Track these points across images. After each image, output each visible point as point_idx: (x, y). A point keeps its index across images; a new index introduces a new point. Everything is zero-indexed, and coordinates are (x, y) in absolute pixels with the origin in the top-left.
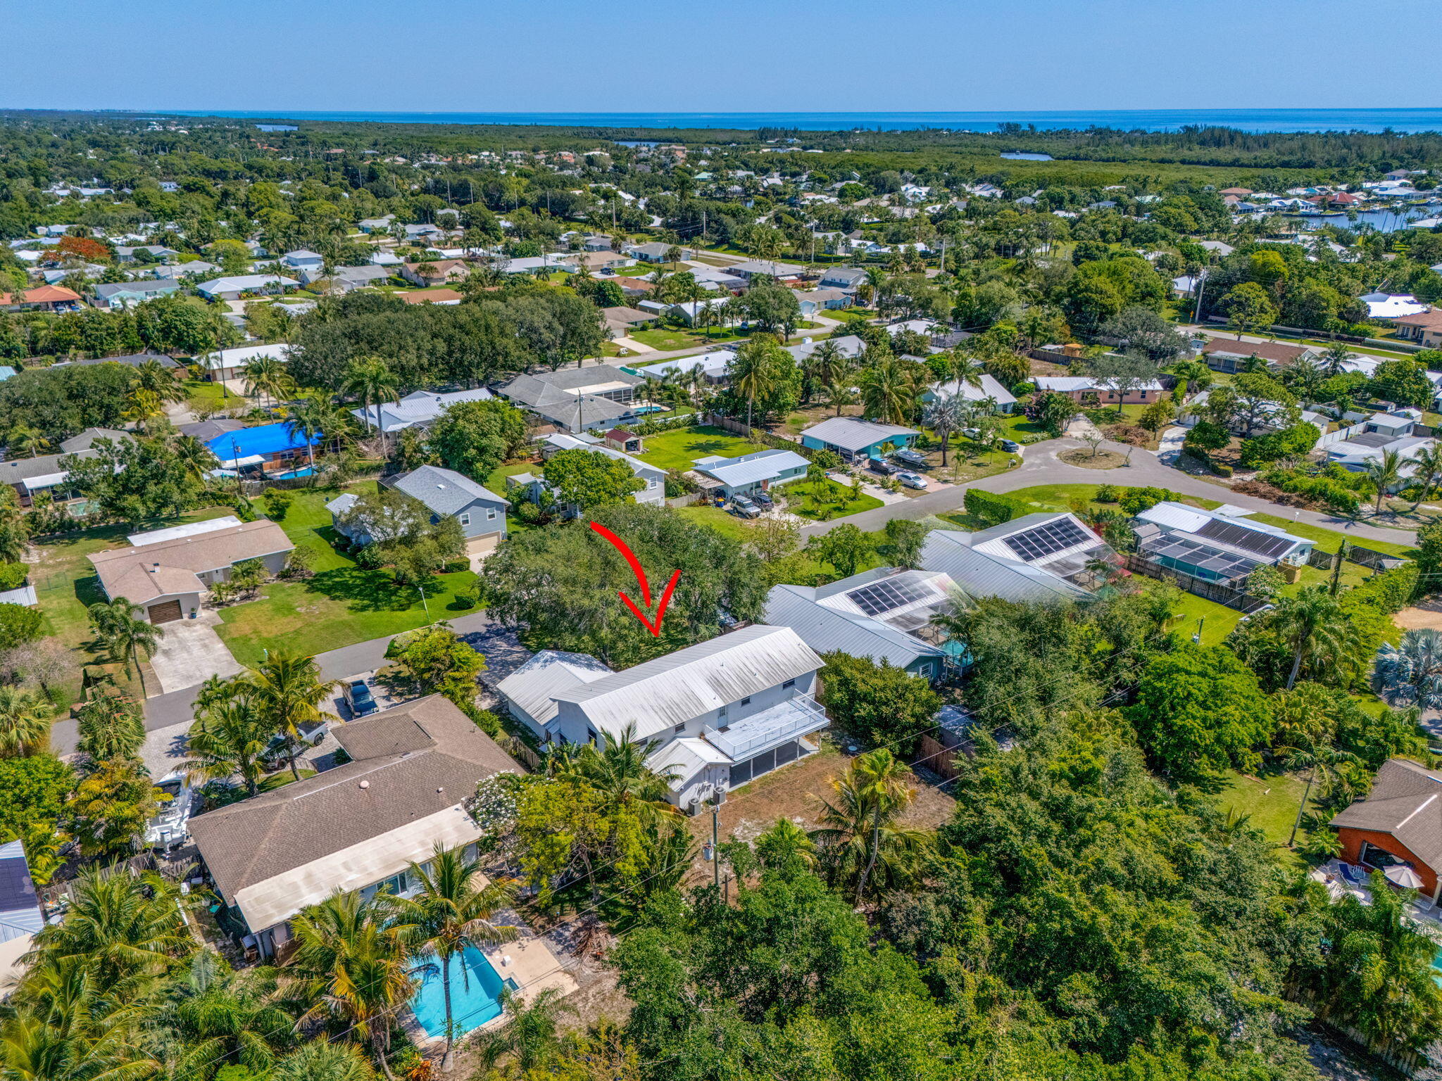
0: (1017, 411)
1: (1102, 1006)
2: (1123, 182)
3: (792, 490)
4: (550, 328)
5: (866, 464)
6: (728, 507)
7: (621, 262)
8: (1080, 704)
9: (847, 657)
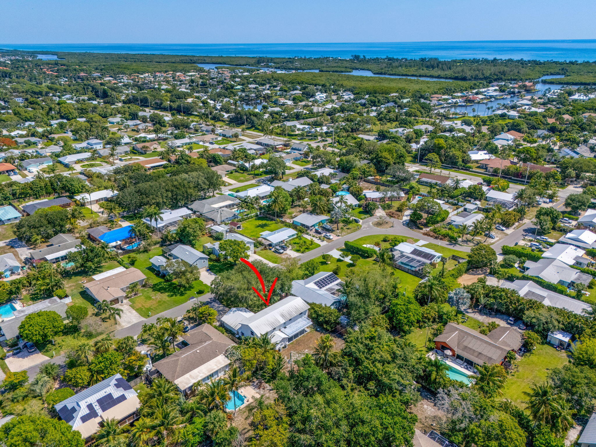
0: (360, 206)
1: (376, 387)
2: (397, 92)
3: (292, 242)
4: (204, 183)
5: (314, 230)
6: (273, 250)
7: (216, 138)
8: (375, 314)
9: (315, 304)
